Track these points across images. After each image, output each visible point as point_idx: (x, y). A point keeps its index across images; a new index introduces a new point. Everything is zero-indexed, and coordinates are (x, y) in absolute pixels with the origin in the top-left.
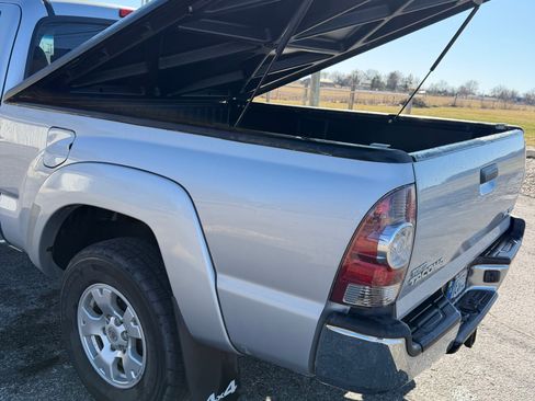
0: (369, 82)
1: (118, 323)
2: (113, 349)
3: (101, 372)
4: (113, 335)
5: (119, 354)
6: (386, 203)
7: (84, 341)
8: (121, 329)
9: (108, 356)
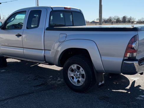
0: (116, 20)
1: (78, 72)
2: (76, 78)
3: (74, 84)
4: (77, 75)
5: (78, 79)
6: (133, 39)
7: (69, 78)
8: (79, 73)
9: (75, 80)
